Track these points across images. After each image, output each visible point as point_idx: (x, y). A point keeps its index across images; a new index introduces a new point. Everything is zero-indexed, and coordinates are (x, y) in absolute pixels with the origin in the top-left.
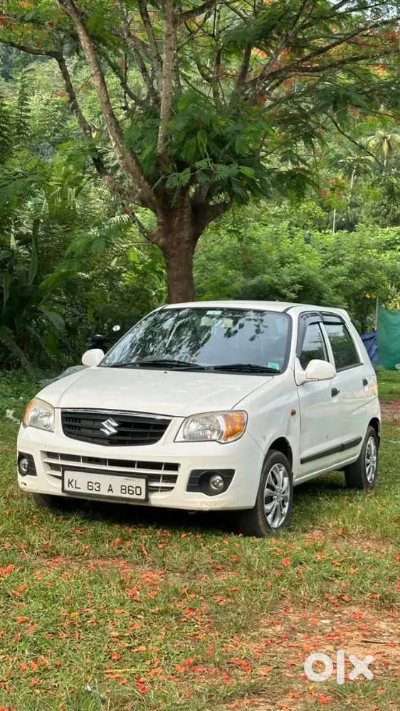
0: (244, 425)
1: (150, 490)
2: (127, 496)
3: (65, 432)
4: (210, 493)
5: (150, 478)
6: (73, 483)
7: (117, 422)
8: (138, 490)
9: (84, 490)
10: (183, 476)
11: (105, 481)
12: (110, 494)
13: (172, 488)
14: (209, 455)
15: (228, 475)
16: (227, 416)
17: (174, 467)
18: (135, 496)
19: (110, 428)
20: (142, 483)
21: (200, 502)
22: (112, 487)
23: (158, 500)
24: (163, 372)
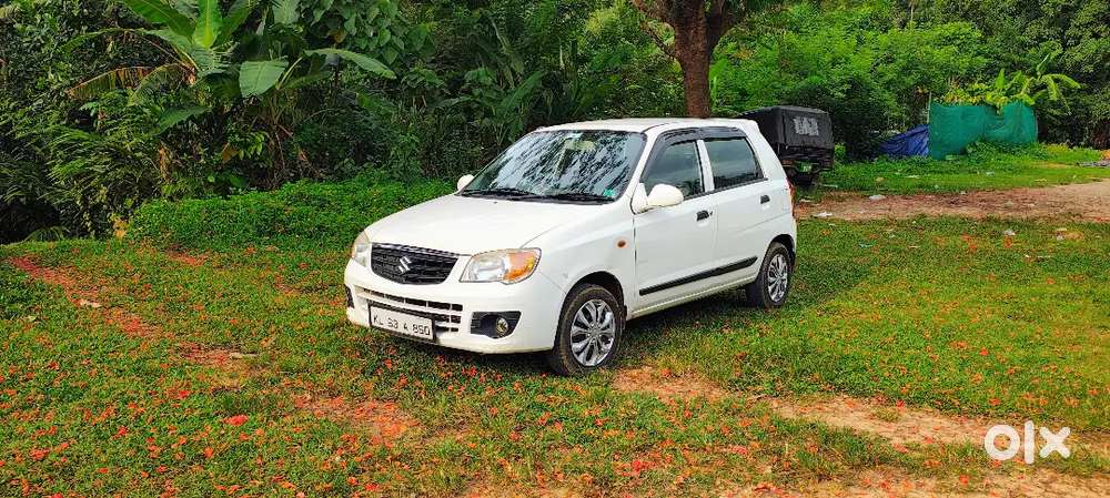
0: (536, 262)
1: (437, 329)
2: (419, 335)
3: (373, 267)
4: (495, 335)
5: (435, 318)
6: (378, 319)
7: (411, 259)
8: (427, 330)
9: (385, 326)
10: (466, 317)
11: (402, 319)
12: (406, 332)
13: (456, 330)
14: (494, 298)
15: (513, 318)
16: (513, 254)
17: (458, 308)
18: (422, 335)
19: (404, 265)
20: (427, 322)
21: (484, 344)
22: (407, 325)
23: (446, 340)
24: (494, 200)
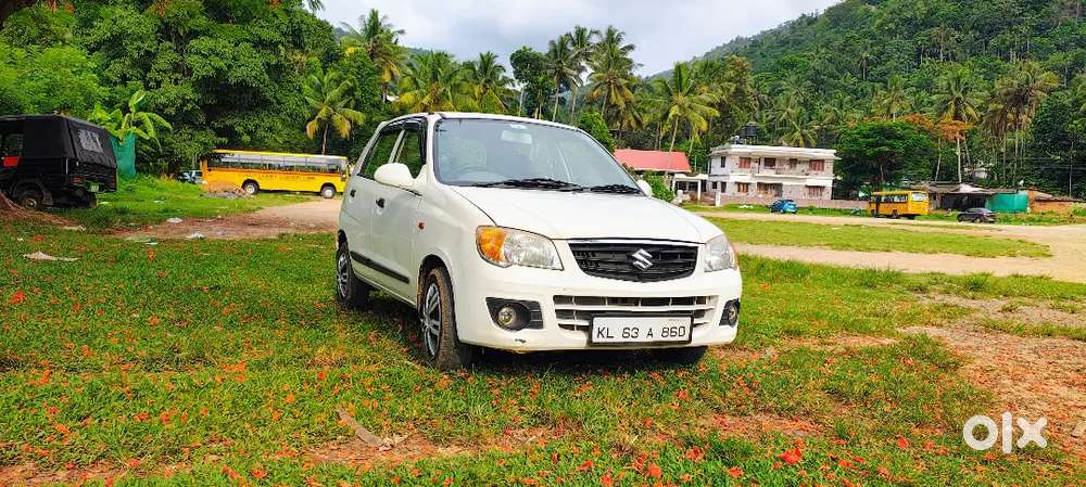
2: (669, 339)
3: (583, 270)
6: (605, 333)
8: (682, 330)
9: (618, 338)
10: (720, 309)
11: (643, 324)
12: (650, 339)
18: (677, 338)
19: (644, 260)
20: (686, 321)
22: (650, 330)
